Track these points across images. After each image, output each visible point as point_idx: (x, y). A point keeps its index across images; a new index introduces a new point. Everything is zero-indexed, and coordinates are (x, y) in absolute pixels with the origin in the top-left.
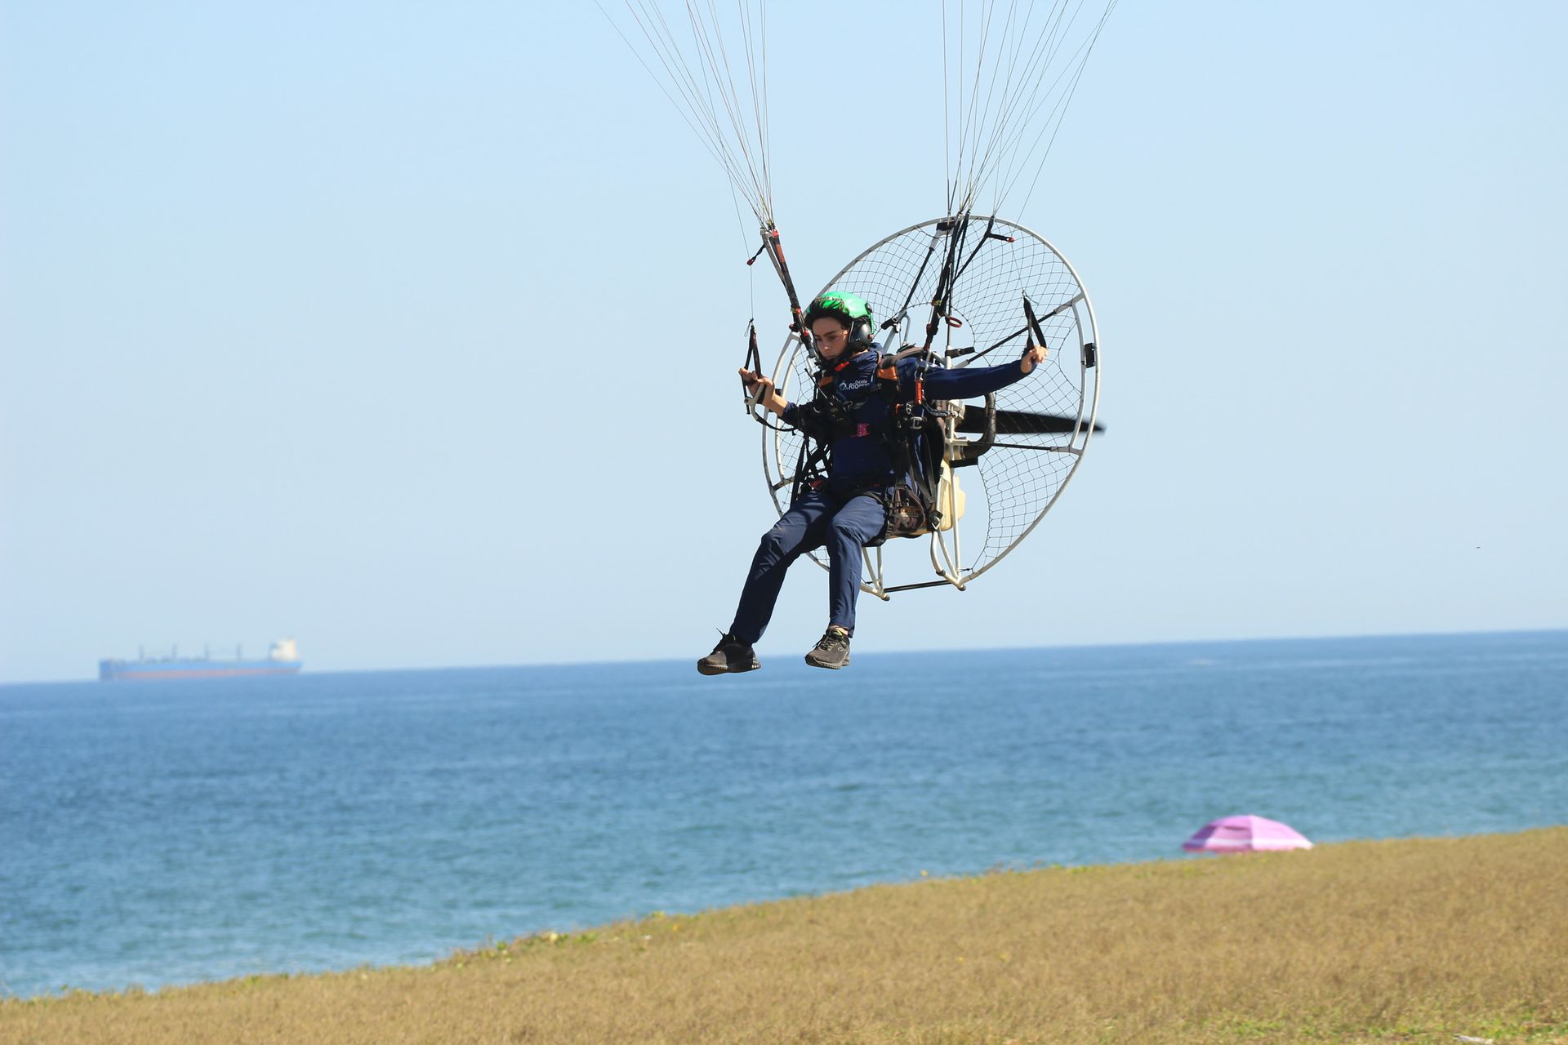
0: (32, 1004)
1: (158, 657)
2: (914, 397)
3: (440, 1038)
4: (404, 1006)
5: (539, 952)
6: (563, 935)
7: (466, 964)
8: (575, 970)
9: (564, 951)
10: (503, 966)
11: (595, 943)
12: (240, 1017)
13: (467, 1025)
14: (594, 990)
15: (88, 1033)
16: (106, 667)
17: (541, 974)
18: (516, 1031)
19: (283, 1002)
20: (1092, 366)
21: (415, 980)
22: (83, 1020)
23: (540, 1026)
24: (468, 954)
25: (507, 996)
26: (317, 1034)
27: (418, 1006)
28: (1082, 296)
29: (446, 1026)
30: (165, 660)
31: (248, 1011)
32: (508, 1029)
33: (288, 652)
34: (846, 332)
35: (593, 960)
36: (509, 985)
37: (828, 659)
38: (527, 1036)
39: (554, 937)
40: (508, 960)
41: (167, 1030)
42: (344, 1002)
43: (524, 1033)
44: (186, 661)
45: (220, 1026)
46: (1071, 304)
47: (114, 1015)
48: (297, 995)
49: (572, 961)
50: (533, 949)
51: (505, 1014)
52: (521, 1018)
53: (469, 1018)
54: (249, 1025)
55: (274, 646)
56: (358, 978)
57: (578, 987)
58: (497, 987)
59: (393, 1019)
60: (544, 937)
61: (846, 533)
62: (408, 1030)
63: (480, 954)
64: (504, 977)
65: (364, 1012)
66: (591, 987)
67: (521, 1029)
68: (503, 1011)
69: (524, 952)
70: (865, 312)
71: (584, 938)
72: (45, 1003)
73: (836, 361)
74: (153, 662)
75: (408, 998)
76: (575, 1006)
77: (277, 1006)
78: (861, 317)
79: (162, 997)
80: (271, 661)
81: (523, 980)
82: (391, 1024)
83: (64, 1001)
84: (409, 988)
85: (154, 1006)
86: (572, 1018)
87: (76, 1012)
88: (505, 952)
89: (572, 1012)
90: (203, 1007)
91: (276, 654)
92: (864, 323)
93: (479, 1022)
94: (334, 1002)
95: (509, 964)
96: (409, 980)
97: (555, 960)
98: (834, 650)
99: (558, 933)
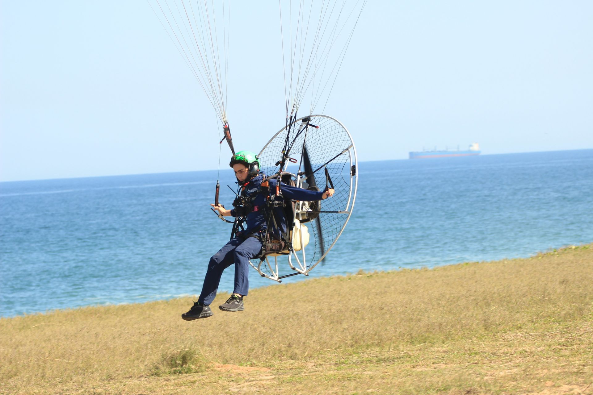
0: (389, 273)
1: (430, 150)
2: (276, 193)
3: (533, 284)
4: (520, 272)
5: (568, 253)
6: (577, 247)
7: (543, 257)
8: (581, 259)
9: (578, 252)
10: (556, 258)
11: (588, 249)
12: (462, 277)
13: (543, 279)
14: (589, 266)
15: (409, 283)
16: (411, 154)
17: (569, 260)
18: (561, 281)
19: (477, 271)
20: (354, 175)
21: (524, 263)
22: (407, 279)
23: (570, 279)
24: (543, 254)
25: (557, 268)
26: (490, 283)
27: (525, 272)
28: (352, 145)
29: (535, 279)
30: (432, 151)
31: (465, 275)
32: (558, 280)
33: (476, 148)
34: (247, 169)
35: (588, 255)
36: (558, 264)
37: (229, 307)
38: (565, 283)
39: (574, 247)
40: (557, 256)
41: (436, 282)
42: (499, 271)
43: (564, 281)
44: (440, 151)
45: (455, 280)
46: (347, 149)
47: (417, 277)
48: (482, 269)
49: (580, 255)
50: (566, 252)
51: (557, 275)
52: (562, 276)
53: (544, 276)
54: (465, 280)
55: (471, 146)
56: (504, 263)
57: (583, 265)
58: (554, 265)
59: (516, 277)
60: (570, 247)
61: (241, 254)
62: (522, 281)
63: (547, 254)
64: (556, 262)
65: (506, 275)
66: (587, 264)
67: (563, 280)
68: (556, 274)
69: (563, 253)
70: (255, 160)
71: (585, 247)
72: (393, 273)
73: (244, 182)
74: (428, 152)
75: (522, 269)
76: (582, 272)
77: (475, 273)
78: (253, 162)
79: (435, 270)
80: (470, 151)
81: (563, 263)
82: (516, 279)
83: (401, 272)
84: (521, 266)
85: (432, 273)
86: (581, 276)
87: (404, 276)
88: (556, 253)
89: (581, 274)
90: (449, 274)
91: (471, 148)
92: (255, 164)
93: (547, 278)
94: (495, 271)
95: (558, 257)
96: (522, 263)
97: (574, 255)
98: (233, 303)
99: (575, 246)
